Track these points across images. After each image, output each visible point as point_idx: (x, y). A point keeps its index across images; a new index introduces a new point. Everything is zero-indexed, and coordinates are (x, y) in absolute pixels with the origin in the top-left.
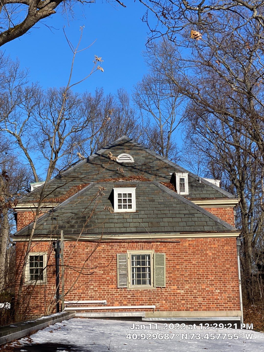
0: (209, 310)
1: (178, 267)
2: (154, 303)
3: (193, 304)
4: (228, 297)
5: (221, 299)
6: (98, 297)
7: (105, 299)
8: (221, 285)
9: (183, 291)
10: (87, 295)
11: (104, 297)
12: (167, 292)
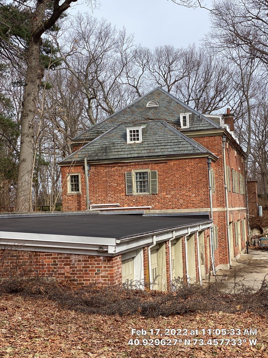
0: (187, 208)
1: (166, 180)
2: (150, 205)
3: (177, 204)
4: (200, 199)
5: (196, 201)
6: (114, 201)
7: (119, 203)
8: (196, 191)
9: (170, 196)
10: (107, 200)
11: (118, 201)
12: (159, 197)
